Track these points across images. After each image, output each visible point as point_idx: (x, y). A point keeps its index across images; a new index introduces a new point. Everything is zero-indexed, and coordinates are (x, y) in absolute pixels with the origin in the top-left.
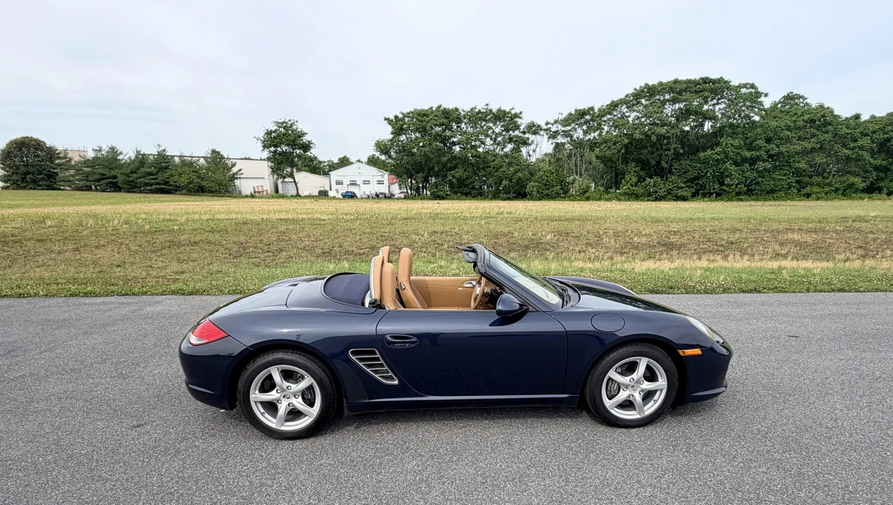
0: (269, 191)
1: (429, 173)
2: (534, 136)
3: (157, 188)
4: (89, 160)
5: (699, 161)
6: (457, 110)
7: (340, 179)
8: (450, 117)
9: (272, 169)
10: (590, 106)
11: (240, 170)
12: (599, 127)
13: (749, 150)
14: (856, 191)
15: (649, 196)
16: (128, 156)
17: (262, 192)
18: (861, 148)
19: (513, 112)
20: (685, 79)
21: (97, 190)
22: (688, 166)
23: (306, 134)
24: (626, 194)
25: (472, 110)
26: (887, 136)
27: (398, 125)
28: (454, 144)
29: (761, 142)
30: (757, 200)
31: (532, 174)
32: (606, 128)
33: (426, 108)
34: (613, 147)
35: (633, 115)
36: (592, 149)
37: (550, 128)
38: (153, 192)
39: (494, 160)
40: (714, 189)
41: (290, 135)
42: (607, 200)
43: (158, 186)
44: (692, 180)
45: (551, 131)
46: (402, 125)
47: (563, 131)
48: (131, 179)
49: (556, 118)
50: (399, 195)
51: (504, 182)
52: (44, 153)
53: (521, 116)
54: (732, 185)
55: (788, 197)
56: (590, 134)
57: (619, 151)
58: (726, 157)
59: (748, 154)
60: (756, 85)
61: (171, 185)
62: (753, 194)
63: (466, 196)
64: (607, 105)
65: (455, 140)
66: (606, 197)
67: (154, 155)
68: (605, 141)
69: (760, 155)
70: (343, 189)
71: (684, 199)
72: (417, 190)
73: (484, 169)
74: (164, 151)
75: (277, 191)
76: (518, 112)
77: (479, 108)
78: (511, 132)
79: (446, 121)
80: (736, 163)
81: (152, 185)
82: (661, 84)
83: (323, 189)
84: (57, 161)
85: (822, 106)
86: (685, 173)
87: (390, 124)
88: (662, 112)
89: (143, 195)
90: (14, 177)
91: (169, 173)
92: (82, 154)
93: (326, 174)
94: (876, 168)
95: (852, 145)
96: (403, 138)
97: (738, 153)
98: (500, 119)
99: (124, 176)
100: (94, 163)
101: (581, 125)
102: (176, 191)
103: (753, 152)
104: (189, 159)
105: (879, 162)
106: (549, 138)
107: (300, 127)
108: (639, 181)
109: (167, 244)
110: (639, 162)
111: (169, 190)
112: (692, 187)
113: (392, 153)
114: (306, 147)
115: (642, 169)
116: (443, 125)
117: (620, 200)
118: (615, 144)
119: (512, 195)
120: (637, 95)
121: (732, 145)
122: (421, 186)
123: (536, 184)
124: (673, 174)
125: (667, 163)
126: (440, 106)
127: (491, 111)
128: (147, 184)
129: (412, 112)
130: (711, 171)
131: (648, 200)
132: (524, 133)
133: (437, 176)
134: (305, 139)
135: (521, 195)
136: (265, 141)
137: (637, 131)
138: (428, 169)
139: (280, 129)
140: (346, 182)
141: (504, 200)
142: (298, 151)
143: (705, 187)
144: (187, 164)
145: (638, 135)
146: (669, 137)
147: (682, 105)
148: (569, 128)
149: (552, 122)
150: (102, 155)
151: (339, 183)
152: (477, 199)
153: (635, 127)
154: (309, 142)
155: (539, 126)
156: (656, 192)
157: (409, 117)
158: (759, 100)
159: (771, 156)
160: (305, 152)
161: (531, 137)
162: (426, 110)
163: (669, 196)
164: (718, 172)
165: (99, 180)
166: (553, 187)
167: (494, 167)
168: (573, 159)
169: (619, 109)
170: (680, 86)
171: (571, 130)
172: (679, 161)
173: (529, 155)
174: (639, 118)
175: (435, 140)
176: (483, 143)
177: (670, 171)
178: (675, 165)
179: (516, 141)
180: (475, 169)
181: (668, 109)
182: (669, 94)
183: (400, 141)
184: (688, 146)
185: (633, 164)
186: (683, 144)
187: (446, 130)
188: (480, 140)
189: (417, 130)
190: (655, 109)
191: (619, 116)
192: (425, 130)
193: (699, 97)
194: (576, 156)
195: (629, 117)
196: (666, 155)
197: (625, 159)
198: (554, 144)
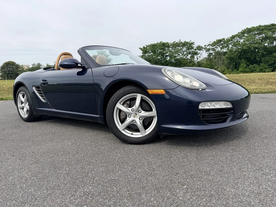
2: (200, 51)
4: (30, 68)
5: (273, 57)
6: (168, 43)
8: (164, 45)
10: (223, 38)
12: (227, 46)
15: (252, 72)
16: (44, 66)
19: (191, 42)
20: (264, 25)
22: (268, 59)
23: (109, 56)
24: (242, 71)
25: (174, 42)
27: (145, 50)
28: (167, 56)
32: (230, 46)
33: (155, 43)
35: (242, 41)
36: (224, 55)
37: (206, 47)
39: (184, 61)
44: (271, 65)
45: (207, 49)
47: (212, 48)
49: (209, 43)
52: (15, 67)
53: (194, 43)
56: (223, 49)
57: (237, 55)
64: (230, 37)
65: (167, 54)
66: (233, 73)
68: (231, 51)
76: (193, 42)
77: (176, 41)
78: (190, 50)
79: (163, 47)
82: (253, 27)
84: (19, 69)
86: (267, 62)
87: (141, 50)
88: (255, 38)
90: (4, 75)
92: (28, 66)
96: (146, 55)
98: (185, 45)
101: (219, 46)
106: (206, 51)
108: (247, 66)
110: (246, 59)
112: (272, 68)
115: (248, 61)
116: (162, 49)
118: (235, 52)
120: (243, 33)
124: (262, 63)
125: (259, 58)
126: (161, 42)
127: (182, 42)
129: (150, 45)
132: (196, 50)
137: (245, 46)
145: (245, 48)
146: (259, 48)
147: (264, 35)
148: (214, 47)
149: (207, 45)
150: (35, 66)
155: (202, 47)
156: (255, 70)
157: (149, 47)
161: (199, 51)
162: (156, 44)
163: (261, 72)
167: (184, 64)
168: (217, 59)
169: (236, 39)
170: (262, 28)
171: (215, 48)
172: (264, 57)
173: (198, 59)
174: (244, 41)
175: (159, 55)
176: (179, 55)
177: (260, 62)
178: (263, 59)
179: (192, 53)
180: (176, 65)
181: (257, 37)
182: (257, 31)
183: (145, 56)
184: (267, 51)
185: (244, 60)
186: (265, 51)
187: (163, 51)
188: (177, 54)
189: (152, 52)
190: (252, 37)
191: (236, 41)
192: (155, 51)
193: (271, 32)
194: (218, 58)
195: (240, 41)
196: (258, 55)
197: (240, 58)
198: (208, 54)
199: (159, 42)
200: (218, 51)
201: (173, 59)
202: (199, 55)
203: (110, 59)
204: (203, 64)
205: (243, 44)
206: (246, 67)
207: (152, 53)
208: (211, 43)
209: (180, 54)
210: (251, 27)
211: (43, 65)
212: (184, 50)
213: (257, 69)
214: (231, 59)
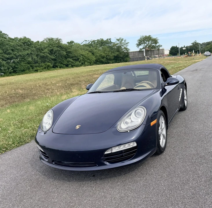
14: (51, 68)
18: (46, 52)
26: (51, 49)
30: (19, 74)
54: (6, 70)
55: (30, 72)
59: (7, 56)
69: (13, 56)
85: (25, 38)
94: (53, 60)
95: (43, 52)
97: (2, 56)
103: (9, 55)
105: (53, 57)
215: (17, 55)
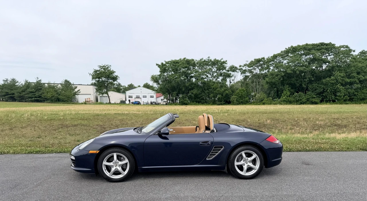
0: (93, 101)
1: (179, 91)
2: (233, 73)
3: (35, 100)
5: (322, 84)
6: (193, 60)
7: (131, 95)
8: (189, 63)
9: (97, 89)
10: (262, 57)
11: (79, 90)
12: (268, 68)
13: (348, 78)
15: (297, 102)
16: (21, 83)
17: (90, 101)
19: (222, 61)
20: (311, 44)
21: (3, 101)
22: (317, 87)
23: (115, 72)
24: (284, 101)
25: (201, 60)
27: (163, 68)
28: (192, 77)
29: (355, 74)
30: (356, 103)
31: (233, 92)
32: (272, 68)
33: (178, 59)
34: (277, 77)
35: (285, 62)
36: (264, 78)
37: (242, 68)
38: (32, 101)
40: (332, 98)
41: (107, 72)
42: (274, 104)
43: (35, 99)
44: (319, 94)
45: (242, 70)
46: (165, 68)
47: (249, 70)
48: (22, 95)
49: (245, 63)
50: (163, 103)
51: (218, 96)
53: (226, 62)
54: (342, 96)
56: (263, 71)
57: (279, 79)
58: (337, 81)
59: (348, 80)
60: (349, 46)
61: (43, 98)
62: (353, 101)
63: (199, 103)
64: (271, 57)
65: (192, 75)
66: (274, 102)
67: (35, 83)
68: (272, 74)
69: (355, 81)
70: (133, 100)
71: (316, 103)
72: (172, 100)
73: (208, 89)
74: (40, 80)
75: (97, 100)
76: (225, 61)
77: (204, 59)
78: (221, 71)
79: (188, 65)
80: (342, 85)
81: (32, 98)
82: (299, 46)
83: (122, 100)
86: (315, 90)
87: (159, 67)
88: (301, 60)
89: (28, 103)
91: (41, 92)
93: (124, 92)
96: (165, 74)
97: (343, 80)
98: (216, 64)
99: (18, 94)
100: (3, 87)
101: (258, 67)
102: (44, 101)
103: (351, 79)
104: (53, 85)
106: (242, 73)
107: (112, 69)
109: (60, 126)
110: (290, 85)
111: (41, 100)
112: (320, 97)
113: (160, 82)
114: (115, 79)
115: (292, 88)
116: (186, 68)
117: (281, 104)
118: (277, 75)
119: (223, 102)
120: (287, 52)
121: (340, 76)
122: (174, 98)
123: (236, 97)
124: (309, 91)
125: (305, 85)
126: (185, 58)
127: (211, 60)
128: (30, 98)
129: (170, 61)
130: (329, 89)
131: (297, 104)
132: (228, 71)
133: (183, 93)
134: (115, 74)
135: (228, 102)
136: (93, 75)
137: (289, 69)
138: (179, 90)
139: (102, 70)
140: (134, 96)
141: (219, 105)
142: (110, 81)
143: (327, 97)
144: (52, 87)
145: (289, 71)
146: (305, 72)
147: (311, 56)
149: (243, 65)
150: (8, 83)
151: (130, 97)
152: (204, 105)
153: (287, 67)
154: (116, 76)
155: (236, 67)
156: (301, 100)
157: (169, 64)
158: (351, 53)
159: (360, 81)
160: (114, 81)
161: (232, 73)
162: (178, 60)
163: (308, 102)
164: (333, 90)
165: (5, 96)
166: (245, 98)
167: (213, 88)
168: (255, 84)
169: (278, 59)
170: (309, 47)
171: (253, 69)
172: (311, 84)
173: (231, 82)
174: (288, 63)
175: (182, 75)
176: (207, 76)
177: (307, 89)
178: (310, 86)
179: (224, 75)
180: (203, 89)
181: (304, 58)
182: (303, 51)
183: (164, 76)
184: (316, 76)
185: (288, 86)
186: (313, 75)
187: (188, 70)
188: (206, 75)
189: (173, 70)
190: (297, 58)
191: (278, 62)
192: (177, 70)
193: (320, 52)
194: (256, 82)
195: (283, 62)
196: (304, 81)
197: (283, 83)
198: (244, 77)
199: (182, 58)
200: (256, 73)
201: (200, 82)
202: (233, 78)
203: (117, 76)
204: (237, 89)
205: (286, 66)
206: (290, 95)
207: (174, 72)
208: (248, 63)
209: (209, 75)
210: (296, 45)
211: (19, 81)
212: (213, 70)
213: (303, 99)
214: (272, 85)
215: (361, 79)
